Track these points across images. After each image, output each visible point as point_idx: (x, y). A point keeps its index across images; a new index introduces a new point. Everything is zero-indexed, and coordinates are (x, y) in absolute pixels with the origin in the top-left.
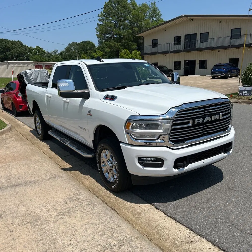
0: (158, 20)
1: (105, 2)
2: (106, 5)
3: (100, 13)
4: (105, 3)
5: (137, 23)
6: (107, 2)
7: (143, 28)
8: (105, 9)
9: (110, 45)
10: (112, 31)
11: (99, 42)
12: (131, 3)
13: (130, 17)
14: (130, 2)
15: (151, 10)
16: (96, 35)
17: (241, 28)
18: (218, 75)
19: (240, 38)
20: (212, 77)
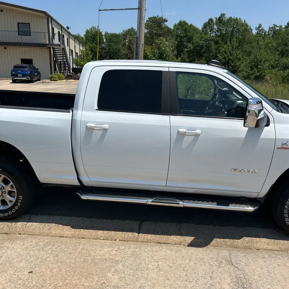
17: (29, 24)
18: (21, 78)
19: (30, 35)
20: (13, 80)
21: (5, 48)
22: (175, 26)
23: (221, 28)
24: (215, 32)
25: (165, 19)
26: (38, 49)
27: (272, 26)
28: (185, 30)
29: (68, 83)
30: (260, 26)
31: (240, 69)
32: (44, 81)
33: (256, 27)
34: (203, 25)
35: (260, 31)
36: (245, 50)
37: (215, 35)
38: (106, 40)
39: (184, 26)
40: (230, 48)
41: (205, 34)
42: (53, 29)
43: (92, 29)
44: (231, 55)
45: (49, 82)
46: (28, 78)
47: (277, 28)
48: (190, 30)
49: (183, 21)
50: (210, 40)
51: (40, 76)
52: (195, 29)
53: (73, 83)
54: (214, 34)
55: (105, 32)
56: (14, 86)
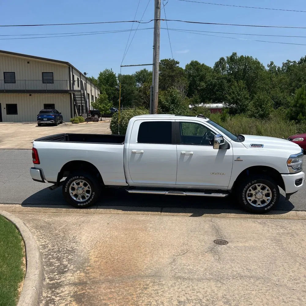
17: (53, 73)
18: (46, 122)
19: (53, 83)
20: (38, 124)
21: (30, 95)
22: (187, 66)
23: (233, 67)
24: (228, 71)
25: (177, 62)
26: (60, 95)
27: (286, 62)
28: (197, 70)
29: (88, 125)
30: (272, 63)
31: (248, 108)
32: (67, 123)
33: (268, 65)
34: (214, 64)
35: (273, 67)
36: (259, 87)
37: (228, 73)
38: (119, 81)
39: (196, 66)
40: (238, 89)
41: (217, 73)
42: (73, 76)
43: (106, 72)
44: (239, 95)
45: (71, 125)
46: (53, 122)
47: (291, 64)
48: (202, 69)
49: (194, 61)
50: (223, 78)
51: (62, 119)
52: (207, 68)
53: (92, 125)
54: (226, 72)
55: (119, 74)
56: (40, 129)
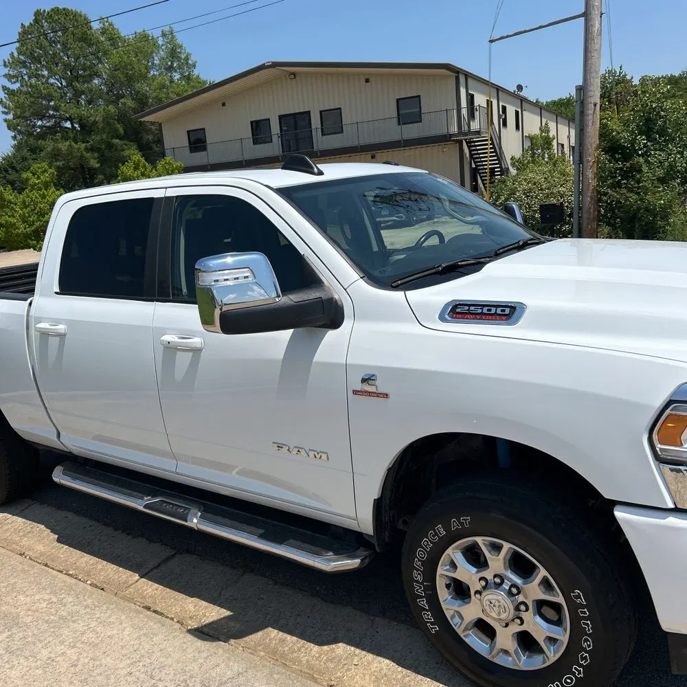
0: (188, 78)
1: (22, 24)
2: (25, 33)
3: (7, 57)
4: (20, 25)
5: (130, 86)
6: (27, 24)
7: (150, 100)
8: (22, 45)
9: (53, 150)
10: (56, 109)
11: (16, 142)
12: (103, 29)
13: (104, 68)
14: (99, 27)
15: (163, 51)
16: (6, 120)
17: (419, 96)
19: (420, 121)
